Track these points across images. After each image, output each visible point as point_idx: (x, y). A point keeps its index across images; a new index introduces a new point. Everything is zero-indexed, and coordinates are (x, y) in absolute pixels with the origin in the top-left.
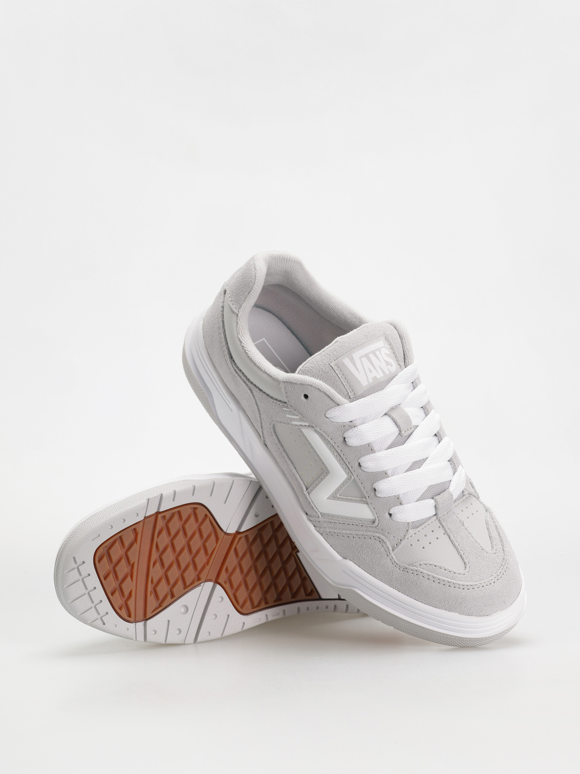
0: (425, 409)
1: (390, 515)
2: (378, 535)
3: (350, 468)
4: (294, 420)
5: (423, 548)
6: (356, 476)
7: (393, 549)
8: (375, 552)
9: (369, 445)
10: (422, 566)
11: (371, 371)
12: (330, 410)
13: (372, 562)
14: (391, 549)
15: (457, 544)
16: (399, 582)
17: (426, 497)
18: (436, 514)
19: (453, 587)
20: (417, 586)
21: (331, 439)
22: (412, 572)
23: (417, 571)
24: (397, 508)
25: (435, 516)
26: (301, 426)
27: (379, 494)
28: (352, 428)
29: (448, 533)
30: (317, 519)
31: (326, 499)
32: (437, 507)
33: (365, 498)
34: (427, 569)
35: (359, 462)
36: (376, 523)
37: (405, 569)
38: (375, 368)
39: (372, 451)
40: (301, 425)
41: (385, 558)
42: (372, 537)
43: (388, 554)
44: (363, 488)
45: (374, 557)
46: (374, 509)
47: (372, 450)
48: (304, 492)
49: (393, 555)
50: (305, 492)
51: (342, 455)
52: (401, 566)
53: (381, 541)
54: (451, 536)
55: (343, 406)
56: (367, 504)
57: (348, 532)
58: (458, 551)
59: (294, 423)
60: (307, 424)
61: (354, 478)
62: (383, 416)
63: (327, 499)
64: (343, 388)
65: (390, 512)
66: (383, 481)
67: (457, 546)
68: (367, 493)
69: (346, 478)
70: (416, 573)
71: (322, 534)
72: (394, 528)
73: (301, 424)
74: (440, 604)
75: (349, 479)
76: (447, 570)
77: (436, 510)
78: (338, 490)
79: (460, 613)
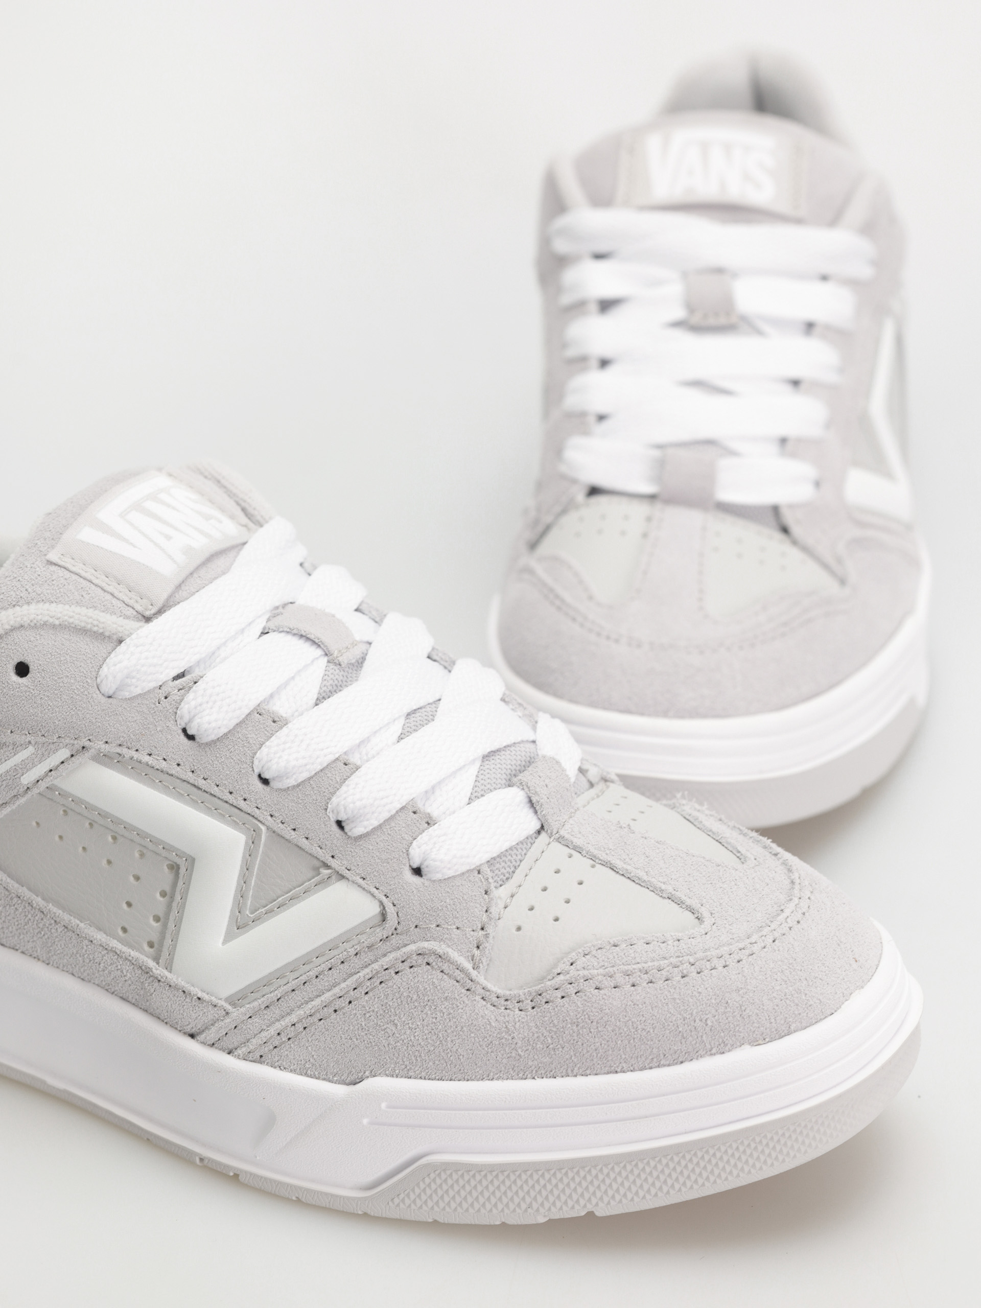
0: (370, 612)
1: (417, 871)
2: (412, 947)
3: (242, 804)
4: (25, 767)
5: (556, 920)
6: (269, 818)
7: (474, 964)
8: (429, 1003)
9: (258, 711)
10: (578, 962)
11: (168, 538)
12: (105, 665)
13: (434, 1038)
14: (468, 966)
15: (641, 874)
16: (539, 1046)
17: (489, 786)
18: (542, 827)
19: (695, 974)
20: (594, 1024)
21: (150, 755)
22: (559, 994)
23: (573, 980)
24: (423, 838)
25: (543, 834)
26: (50, 774)
27: (355, 827)
28: (190, 688)
29: (601, 858)
30: (228, 1020)
31: (220, 945)
32: (534, 801)
33: (327, 866)
34: (596, 964)
35: (257, 771)
36: (389, 917)
37: (539, 1000)
38: (176, 529)
39: (278, 722)
40: (51, 771)
41: (467, 1002)
42: (400, 966)
43: (469, 984)
44: (304, 840)
45: (434, 1020)
46: (364, 882)
47: (276, 719)
48: (154, 970)
49: (481, 979)
50: (157, 969)
51: (201, 783)
52: (522, 997)
53: (428, 959)
54: (613, 862)
55: (133, 636)
56: (342, 877)
57: (328, 996)
58: (655, 888)
59: (27, 779)
60: (64, 754)
61: (268, 828)
62: (260, 636)
63: (225, 942)
64: (114, 601)
65: (412, 864)
66: (348, 786)
67: (645, 878)
68: (324, 847)
69: (246, 843)
70: (572, 990)
71: (261, 1059)
72: (448, 901)
73: (48, 769)
74: (683, 1041)
75: (253, 841)
76: (653, 941)
77: (536, 812)
78: (241, 895)
79: (755, 1043)
